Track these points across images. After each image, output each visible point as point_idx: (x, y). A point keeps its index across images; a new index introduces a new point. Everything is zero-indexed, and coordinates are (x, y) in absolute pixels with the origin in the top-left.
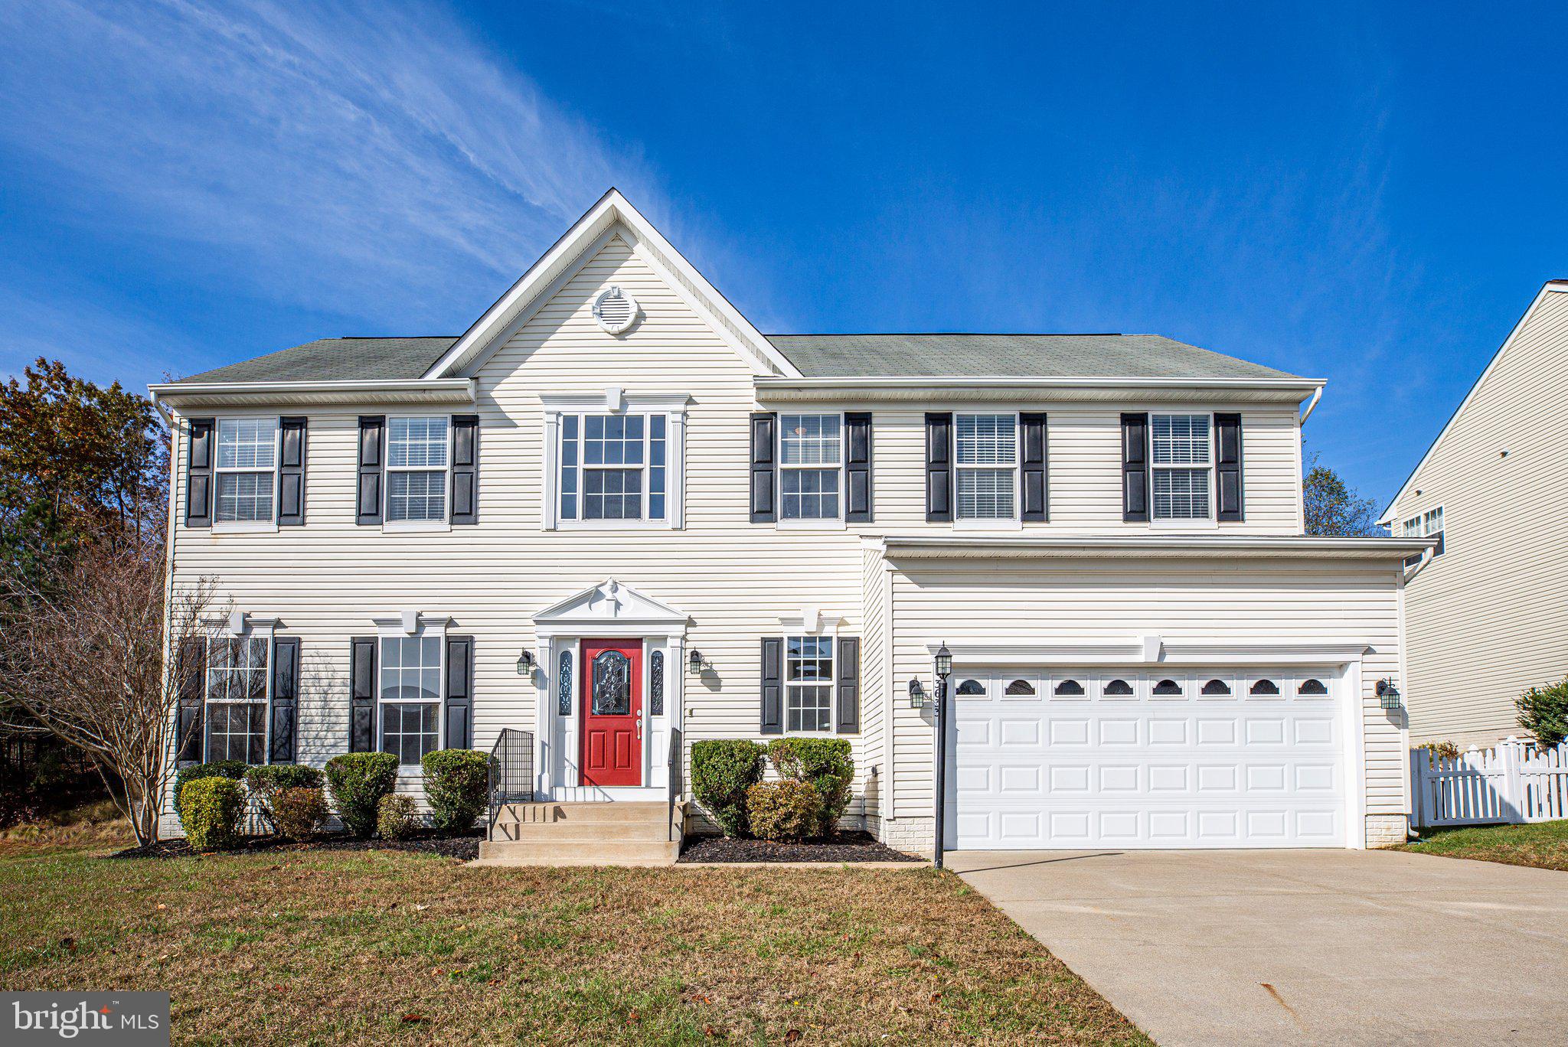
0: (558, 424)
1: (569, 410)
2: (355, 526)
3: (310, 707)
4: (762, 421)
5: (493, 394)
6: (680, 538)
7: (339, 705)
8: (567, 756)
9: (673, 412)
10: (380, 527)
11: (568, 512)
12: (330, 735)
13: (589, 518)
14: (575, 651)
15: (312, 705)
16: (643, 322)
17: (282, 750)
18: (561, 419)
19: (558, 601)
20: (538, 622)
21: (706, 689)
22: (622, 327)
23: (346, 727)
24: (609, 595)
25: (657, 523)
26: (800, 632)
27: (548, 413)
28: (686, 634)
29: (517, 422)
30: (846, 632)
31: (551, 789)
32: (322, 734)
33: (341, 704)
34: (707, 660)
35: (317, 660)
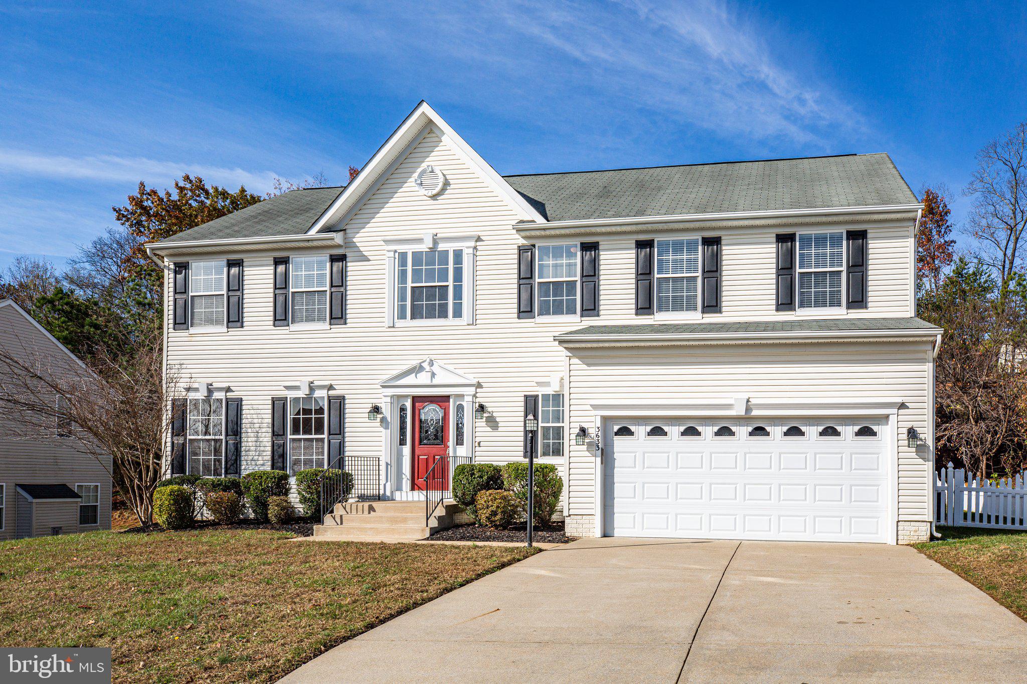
0: (395, 258)
1: (401, 248)
2: (273, 328)
3: (248, 442)
4: (525, 250)
5: (354, 240)
6: (472, 330)
8: (404, 472)
9: (467, 247)
10: (288, 328)
11: (402, 316)
12: (260, 458)
13: (415, 319)
14: (408, 404)
15: (249, 440)
16: (448, 188)
17: (232, 467)
18: (397, 255)
19: (395, 373)
20: (383, 387)
21: (489, 429)
22: (434, 192)
23: (269, 453)
24: (427, 368)
25: (457, 321)
26: (549, 391)
27: (388, 251)
28: (476, 393)
29: (370, 258)
31: (392, 493)
32: (256, 458)
33: (266, 439)
34: (490, 410)
35: (252, 412)
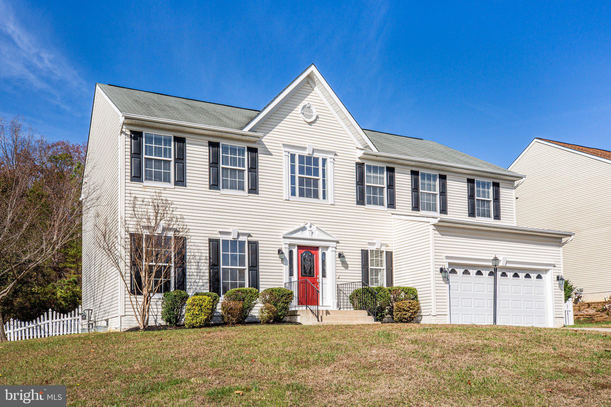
0: (288, 156)
1: (293, 151)
2: (208, 190)
3: (191, 269)
4: (360, 166)
5: (263, 140)
6: (334, 208)
7: (204, 268)
9: (330, 158)
10: (219, 191)
11: (293, 194)
12: (201, 281)
13: (301, 197)
14: (295, 251)
15: (192, 267)
16: (318, 120)
18: (290, 155)
19: (293, 229)
20: (284, 238)
21: (343, 268)
22: (310, 121)
23: (208, 278)
24: (309, 229)
25: (324, 202)
26: (374, 248)
27: (285, 151)
28: (337, 246)
29: (273, 153)
30: (389, 249)
32: (197, 281)
35: (194, 247)
